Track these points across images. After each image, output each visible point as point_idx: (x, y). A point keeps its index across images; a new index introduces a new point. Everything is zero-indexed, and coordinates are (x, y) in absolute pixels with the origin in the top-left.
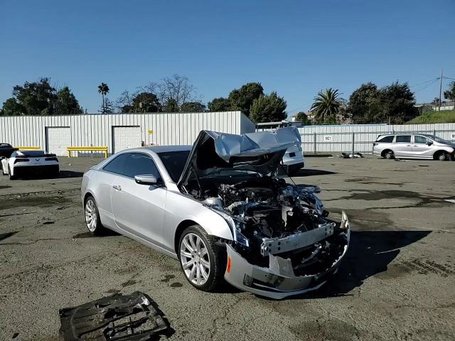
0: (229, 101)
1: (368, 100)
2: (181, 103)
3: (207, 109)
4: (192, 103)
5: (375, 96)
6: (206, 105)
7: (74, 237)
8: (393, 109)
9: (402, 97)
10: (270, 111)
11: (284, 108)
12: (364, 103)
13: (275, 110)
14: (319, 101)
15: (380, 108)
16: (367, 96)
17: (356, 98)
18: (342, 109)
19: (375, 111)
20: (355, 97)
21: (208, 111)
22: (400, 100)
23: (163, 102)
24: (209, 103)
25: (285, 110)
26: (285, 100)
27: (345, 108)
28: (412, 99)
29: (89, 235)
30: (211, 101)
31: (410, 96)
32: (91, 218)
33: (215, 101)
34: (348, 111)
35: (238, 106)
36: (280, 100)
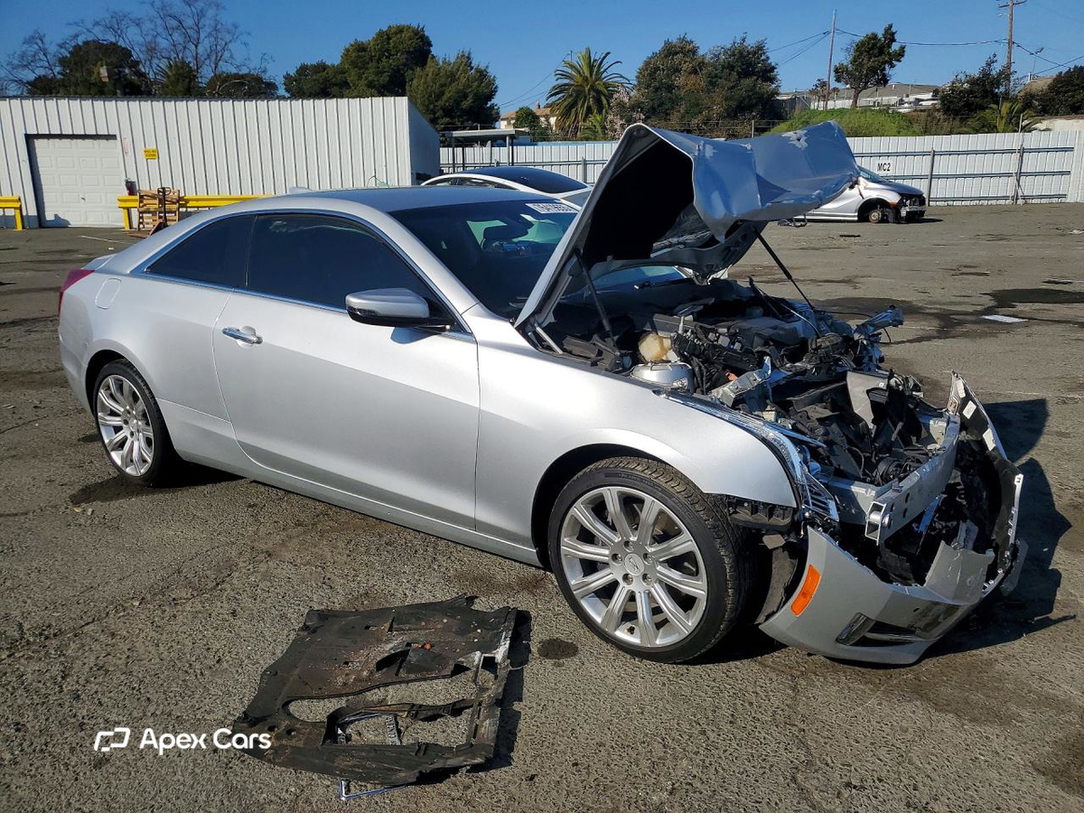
0: (340, 70)
1: (680, 80)
2: (206, 74)
3: (282, 91)
4: (236, 76)
5: (695, 71)
6: (280, 81)
7: (76, 500)
8: (734, 104)
9: (753, 73)
10: (458, 102)
11: (491, 96)
12: (670, 88)
13: (470, 99)
14: (567, 81)
15: (706, 101)
16: (678, 70)
17: (652, 75)
18: (621, 105)
19: (696, 108)
20: (650, 73)
21: (284, 98)
22: (747, 82)
23: (153, 69)
24: (287, 77)
25: (493, 101)
26: (492, 72)
27: (626, 100)
28: (772, 80)
29: (120, 485)
30: (292, 72)
31: (768, 74)
32: (125, 433)
33: (303, 70)
34: (633, 108)
35: (370, 85)
36: (482, 74)
